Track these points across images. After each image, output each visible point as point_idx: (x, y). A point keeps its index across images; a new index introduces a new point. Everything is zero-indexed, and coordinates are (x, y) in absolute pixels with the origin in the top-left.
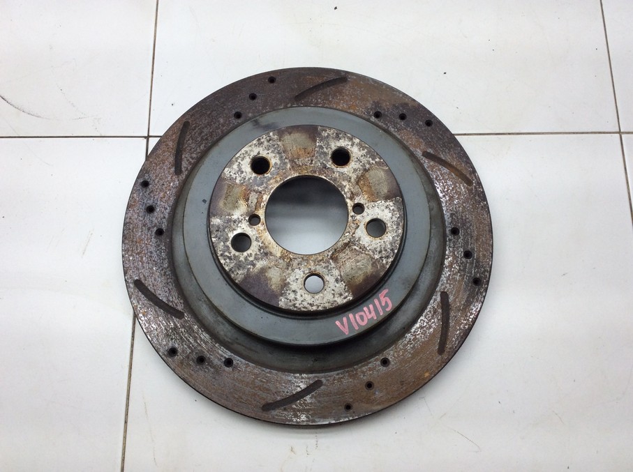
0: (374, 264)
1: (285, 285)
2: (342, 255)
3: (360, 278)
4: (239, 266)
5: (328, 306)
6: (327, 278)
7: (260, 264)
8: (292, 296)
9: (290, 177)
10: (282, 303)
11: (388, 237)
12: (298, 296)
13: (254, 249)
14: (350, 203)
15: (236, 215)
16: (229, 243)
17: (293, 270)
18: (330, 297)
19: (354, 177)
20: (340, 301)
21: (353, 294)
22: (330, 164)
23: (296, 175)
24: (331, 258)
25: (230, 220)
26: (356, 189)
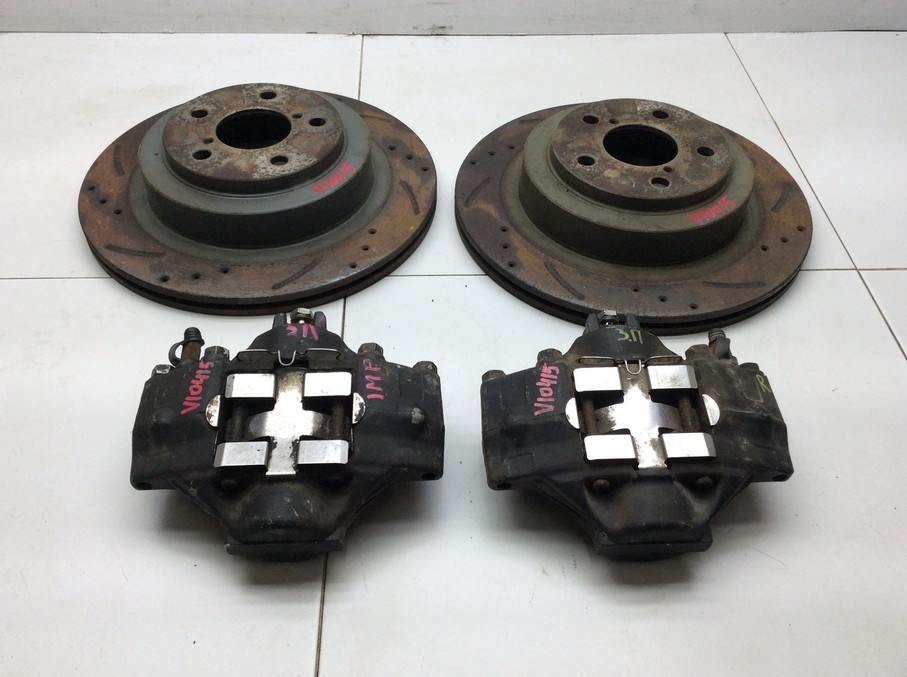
0: (325, 139)
1: (254, 168)
2: (296, 141)
3: (318, 148)
4: (206, 166)
5: (298, 169)
6: (288, 155)
7: (225, 162)
8: (264, 171)
9: (228, 114)
10: (256, 176)
11: (329, 124)
12: (269, 169)
13: (215, 155)
14: (289, 116)
15: (189, 141)
16: (191, 157)
17: (257, 158)
18: (298, 163)
19: (284, 102)
20: (307, 164)
21: (316, 157)
22: (260, 100)
23: (234, 112)
24: (287, 143)
25: (185, 146)
26: (290, 107)
